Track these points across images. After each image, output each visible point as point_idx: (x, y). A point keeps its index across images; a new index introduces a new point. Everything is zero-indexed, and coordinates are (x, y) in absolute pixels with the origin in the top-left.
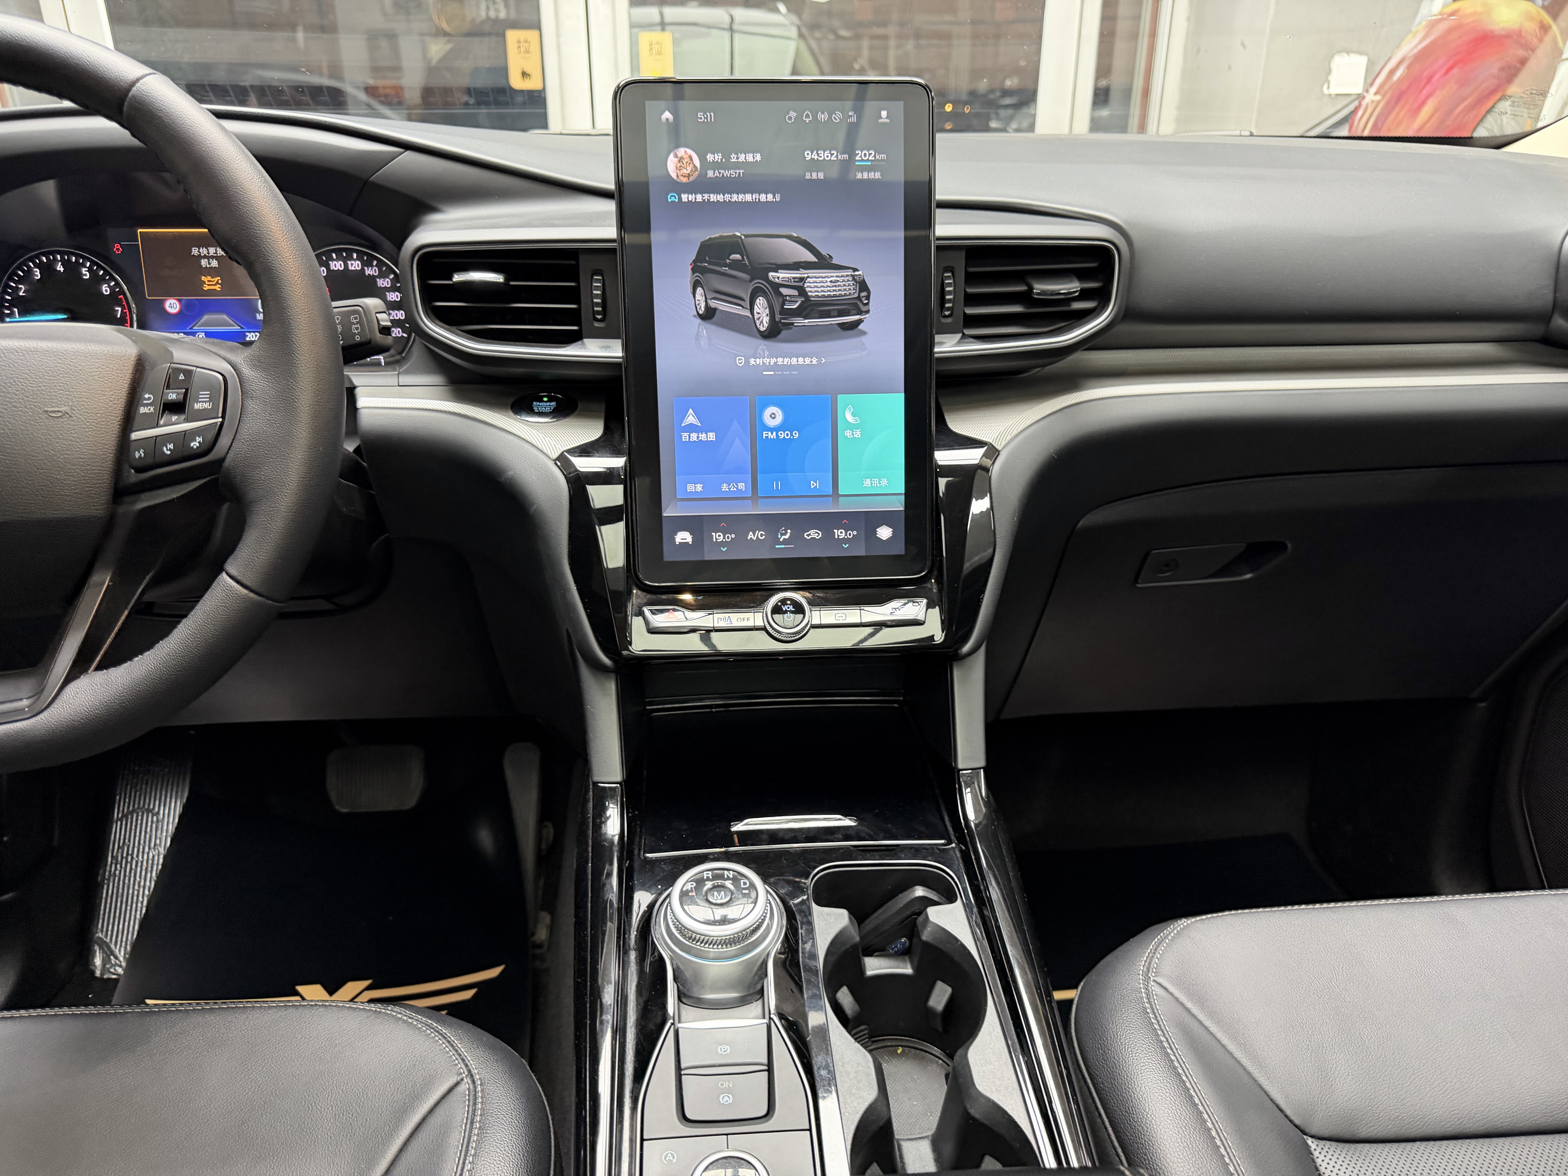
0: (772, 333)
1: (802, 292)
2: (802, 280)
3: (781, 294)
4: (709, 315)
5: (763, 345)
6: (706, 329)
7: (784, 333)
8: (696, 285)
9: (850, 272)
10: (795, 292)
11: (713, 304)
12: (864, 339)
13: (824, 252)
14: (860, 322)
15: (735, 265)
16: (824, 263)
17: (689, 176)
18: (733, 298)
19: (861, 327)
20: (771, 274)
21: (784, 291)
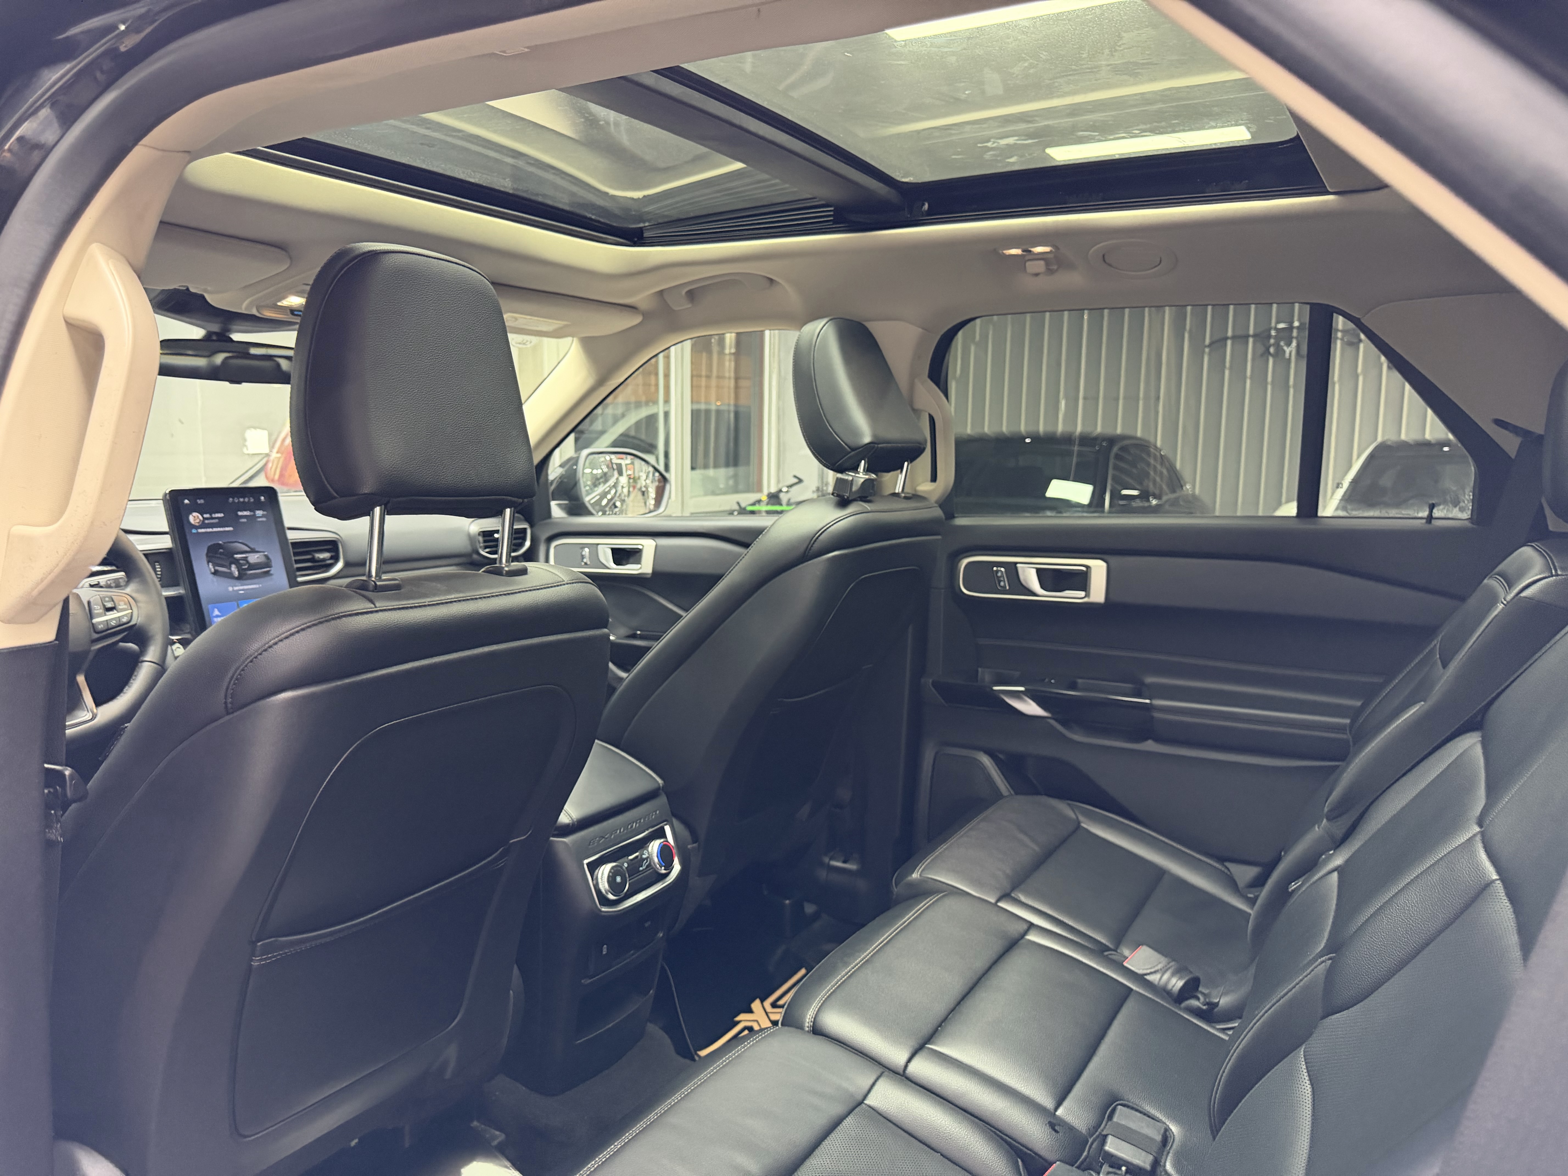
0: (239, 578)
1: (248, 562)
2: (247, 557)
3: (240, 563)
4: (216, 573)
5: (237, 582)
6: (215, 579)
7: (245, 577)
8: (208, 562)
9: (262, 554)
10: (244, 562)
11: (217, 568)
12: (273, 577)
13: (252, 546)
14: (269, 571)
15: (221, 553)
16: (253, 551)
17: (198, 523)
18: (222, 566)
19: (271, 572)
20: (236, 556)
21: (241, 562)
